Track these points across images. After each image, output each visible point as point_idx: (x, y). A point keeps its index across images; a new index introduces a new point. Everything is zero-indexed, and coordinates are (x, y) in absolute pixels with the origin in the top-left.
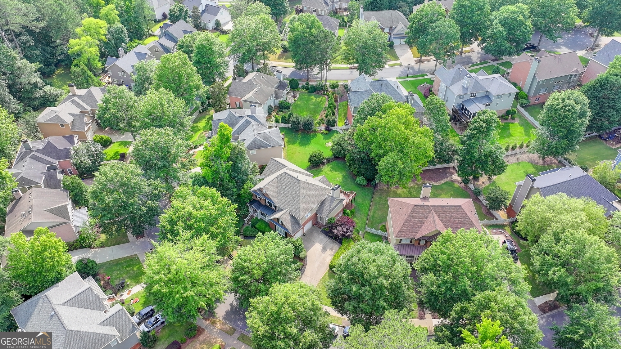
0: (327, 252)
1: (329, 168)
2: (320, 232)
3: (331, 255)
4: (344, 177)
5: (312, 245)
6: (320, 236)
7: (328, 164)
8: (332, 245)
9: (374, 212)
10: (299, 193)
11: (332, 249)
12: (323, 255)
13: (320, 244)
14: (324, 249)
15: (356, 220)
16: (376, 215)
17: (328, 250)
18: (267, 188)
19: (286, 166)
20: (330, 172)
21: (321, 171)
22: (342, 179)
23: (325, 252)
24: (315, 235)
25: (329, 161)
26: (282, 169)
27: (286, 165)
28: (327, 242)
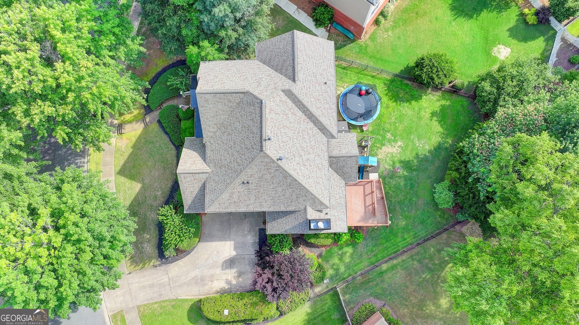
0: (228, 271)
1: (439, 104)
2: (257, 228)
3: (228, 282)
4: (439, 148)
5: (223, 238)
6: (249, 237)
7: (447, 95)
8: (248, 268)
9: (393, 268)
10: (241, 171)
11: (240, 274)
12: (218, 271)
13: (235, 248)
14: (230, 263)
15: (348, 254)
16: (387, 277)
17: (234, 270)
18: (207, 100)
19: (294, 80)
20: (428, 115)
21: (418, 98)
22: (430, 152)
23: (226, 268)
24: (246, 226)
25: (455, 90)
26: (286, 76)
27: (300, 75)
28: (247, 257)
